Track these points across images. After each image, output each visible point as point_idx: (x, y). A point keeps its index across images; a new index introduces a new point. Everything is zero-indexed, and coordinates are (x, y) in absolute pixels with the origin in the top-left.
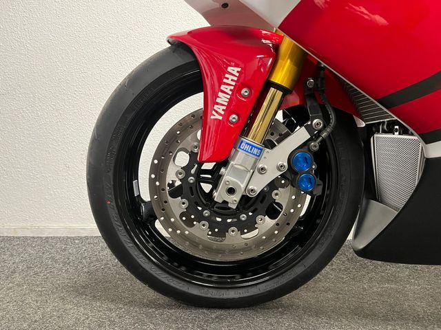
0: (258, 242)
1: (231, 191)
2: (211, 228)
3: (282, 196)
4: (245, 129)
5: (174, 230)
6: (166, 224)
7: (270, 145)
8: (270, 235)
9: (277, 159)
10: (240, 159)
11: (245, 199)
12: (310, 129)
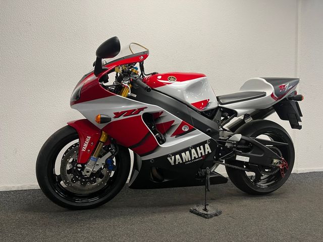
0: (97, 186)
1: (88, 172)
2: (81, 183)
3: (104, 171)
4: (92, 153)
5: (69, 185)
6: (65, 183)
7: (100, 156)
8: (100, 184)
9: (102, 161)
10: (91, 162)
11: (92, 173)
12: (112, 152)
